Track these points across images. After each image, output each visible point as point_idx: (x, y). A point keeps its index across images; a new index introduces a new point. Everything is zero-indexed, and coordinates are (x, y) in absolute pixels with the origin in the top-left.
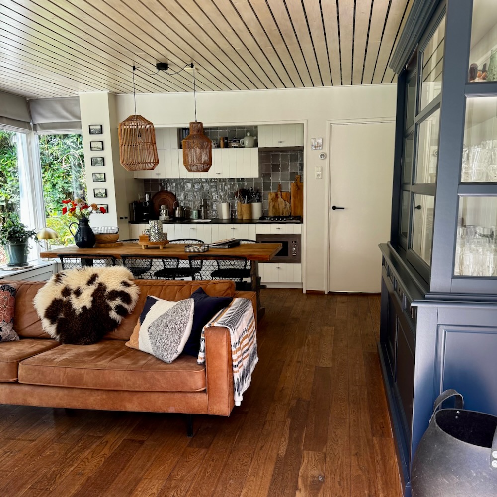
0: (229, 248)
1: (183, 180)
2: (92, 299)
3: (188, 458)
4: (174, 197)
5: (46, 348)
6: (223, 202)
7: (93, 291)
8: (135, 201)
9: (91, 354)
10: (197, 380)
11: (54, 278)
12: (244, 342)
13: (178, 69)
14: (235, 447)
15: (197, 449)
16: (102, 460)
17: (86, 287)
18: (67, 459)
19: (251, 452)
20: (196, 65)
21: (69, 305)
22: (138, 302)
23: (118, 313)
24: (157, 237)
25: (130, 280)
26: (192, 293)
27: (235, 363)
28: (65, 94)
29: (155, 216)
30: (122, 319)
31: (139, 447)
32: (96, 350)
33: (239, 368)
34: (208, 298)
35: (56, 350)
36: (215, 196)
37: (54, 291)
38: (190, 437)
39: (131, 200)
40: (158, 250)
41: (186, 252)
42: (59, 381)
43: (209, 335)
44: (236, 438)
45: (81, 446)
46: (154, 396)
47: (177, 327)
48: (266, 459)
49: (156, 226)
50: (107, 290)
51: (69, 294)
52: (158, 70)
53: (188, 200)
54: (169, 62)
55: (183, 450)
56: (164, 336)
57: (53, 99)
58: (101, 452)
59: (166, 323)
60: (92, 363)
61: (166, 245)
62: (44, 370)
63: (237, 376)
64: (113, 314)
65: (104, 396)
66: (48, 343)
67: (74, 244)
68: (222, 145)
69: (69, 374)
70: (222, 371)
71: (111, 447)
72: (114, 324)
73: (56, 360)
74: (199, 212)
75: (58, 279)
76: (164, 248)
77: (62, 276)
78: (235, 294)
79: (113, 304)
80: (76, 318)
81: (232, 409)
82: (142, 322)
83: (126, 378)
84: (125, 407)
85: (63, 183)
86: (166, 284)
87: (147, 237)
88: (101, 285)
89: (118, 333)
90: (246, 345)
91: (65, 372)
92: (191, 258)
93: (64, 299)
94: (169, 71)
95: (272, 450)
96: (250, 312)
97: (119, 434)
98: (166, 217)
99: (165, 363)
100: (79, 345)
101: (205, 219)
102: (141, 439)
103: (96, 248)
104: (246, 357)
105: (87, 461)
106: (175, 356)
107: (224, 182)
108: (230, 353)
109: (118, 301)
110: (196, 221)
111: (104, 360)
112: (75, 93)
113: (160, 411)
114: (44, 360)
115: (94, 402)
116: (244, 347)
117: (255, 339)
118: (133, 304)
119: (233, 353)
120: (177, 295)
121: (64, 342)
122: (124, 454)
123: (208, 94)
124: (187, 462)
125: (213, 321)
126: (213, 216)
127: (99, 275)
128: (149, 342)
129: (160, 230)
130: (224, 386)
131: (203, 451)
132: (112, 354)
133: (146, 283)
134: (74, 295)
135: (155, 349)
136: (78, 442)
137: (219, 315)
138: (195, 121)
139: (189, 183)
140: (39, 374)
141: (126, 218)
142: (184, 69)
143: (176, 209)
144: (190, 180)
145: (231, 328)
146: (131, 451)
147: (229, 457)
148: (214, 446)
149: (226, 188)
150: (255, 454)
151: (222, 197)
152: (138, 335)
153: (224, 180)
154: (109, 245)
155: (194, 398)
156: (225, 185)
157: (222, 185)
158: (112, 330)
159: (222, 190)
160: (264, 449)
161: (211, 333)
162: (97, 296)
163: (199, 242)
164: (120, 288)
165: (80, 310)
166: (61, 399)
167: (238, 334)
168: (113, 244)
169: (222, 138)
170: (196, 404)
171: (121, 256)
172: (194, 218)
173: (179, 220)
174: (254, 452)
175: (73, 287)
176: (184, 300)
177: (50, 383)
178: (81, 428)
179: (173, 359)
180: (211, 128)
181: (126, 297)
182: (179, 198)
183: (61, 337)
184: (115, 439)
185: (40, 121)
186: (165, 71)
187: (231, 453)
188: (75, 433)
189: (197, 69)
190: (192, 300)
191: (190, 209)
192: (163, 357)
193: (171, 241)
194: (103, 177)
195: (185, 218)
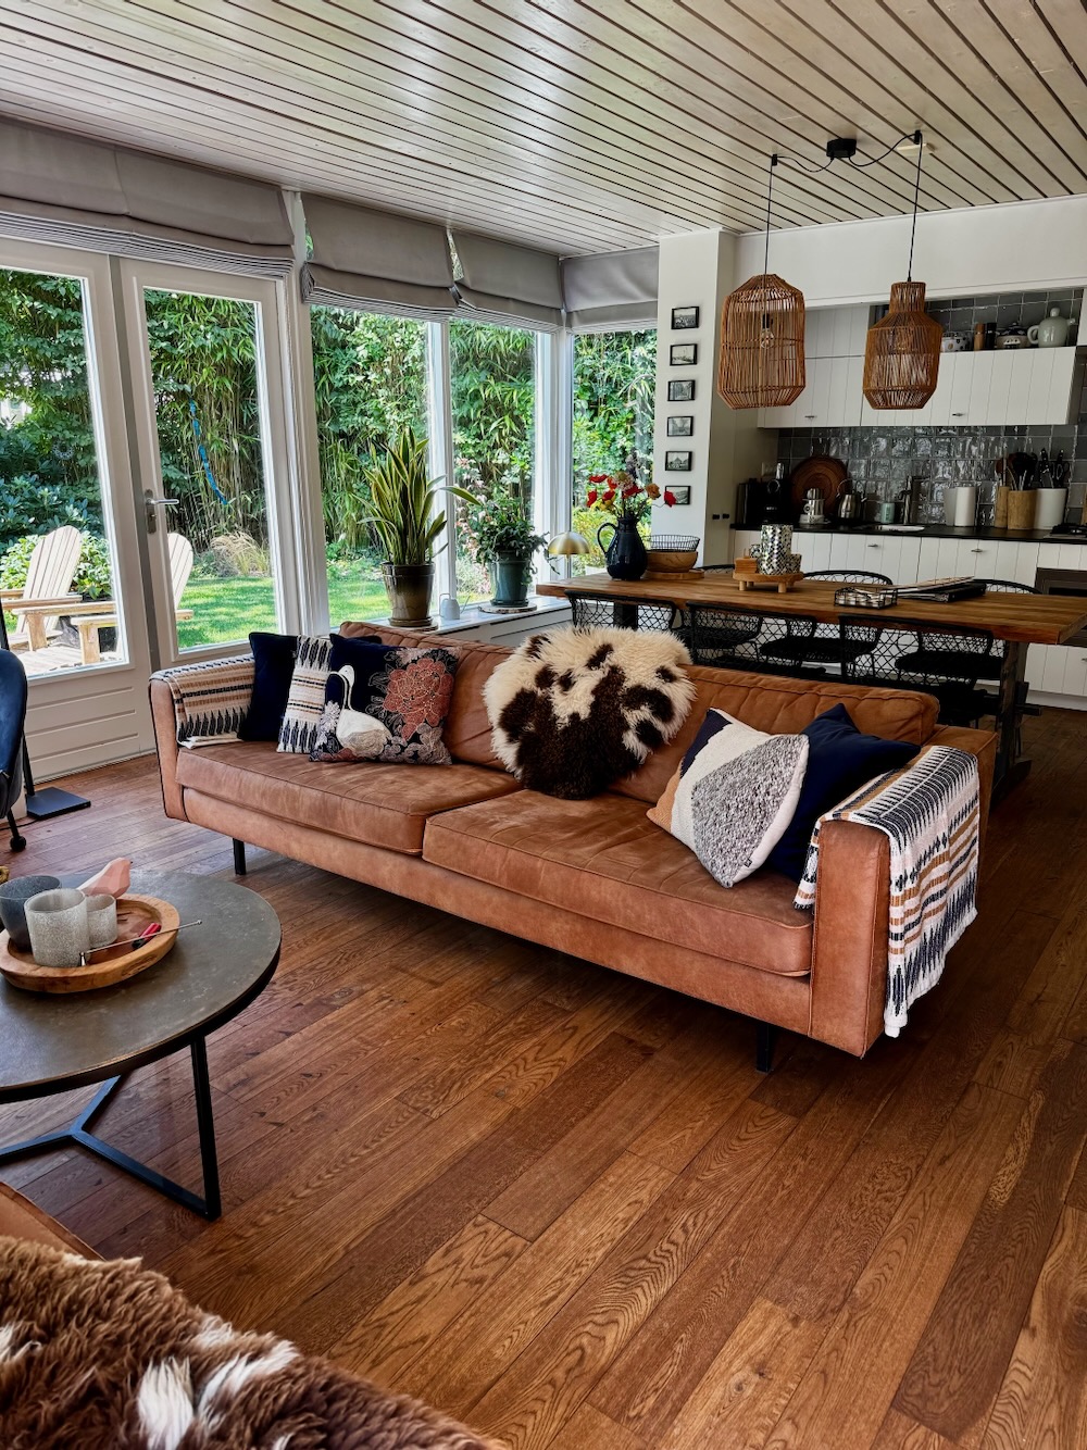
0: (951, 601)
1: (869, 429)
2: (592, 699)
3: (743, 1130)
4: (842, 469)
5: (490, 791)
6: (961, 485)
7: (597, 683)
8: (750, 479)
9: (568, 824)
10: (788, 947)
11: (527, 644)
12: (934, 870)
13: (877, 151)
14: (869, 1135)
15: (772, 1111)
16: (552, 1073)
17: (585, 671)
18: (485, 1047)
19: (912, 1165)
20: (928, 137)
21: (547, 705)
22: (688, 718)
23: (641, 738)
24: (775, 566)
25: (679, 665)
26: (817, 715)
27: (895, 929)
28: (631, 242)
29: (790, 516)
30: (649, 754)
31: (639, 1064)
32: (582, 815)
33: (907, 942)
34: (854, 737)
35: (507, 800)
36: (943, 471)
37: (522, 673)
38: (764, 1074)
39: (743, 477)
40: (772, 595)
41: (836, 604)
42: (493, 874)
43: (832, 842)
44: (879, 1110)
45: (522, 1023)
46: (683, 958)
47: (757, 800)
48: (949, 1199)
49: (777, 538)
50: (625, 684)
51: (549, 684)
52: (829, 159)
53: (874, 478)
54: (860, 134)
55: (737, 1103)
56: (723, 818)
57: (609, 256)
58: (557, 1051)
59: (732, 786)
60: (560, 849)
61: (797, 584)
62: (468, 843)
63: (896, 962)
64: (631, 740)
65: (579, 927)
66: (498, 781)
67: (605, 570)
68: (978, 343)
69: (512, 864)
70: (855, 941)
71: (579, 1044)
72: (631, 764)
73: (494, 826)
74: (898, 507)
75: (533, 651)
76: (790, 591)
77: (543, 642)
78: (934, 732)
79: (634, 717)
80: (557, 737)
81: (873, 1041)
82: (684, 770)
83: (624, 900)
84: (618, 962)
85: (625, 439)
86: (759, 685)
87: (752, 562)
88: (614, 670)
89: (637, 784)
90: (940, 880)
91: (506, 856)
92: (845, 621)
93: (540, 693)
94: (857, 158)
95: (972, 1176)
96: (968, 787)
97: (606, 1017)
98: (817, 517)
99: (717, 883)
100: (553, 795)
101: (909, 524)
102: (649, 1044)
103: (644, 581)
104: (935, 912)
105: (522, 1067)
106: (744, 872)
107: (970, 434)
108: (884, 901)
109: (644, 713)
110: (886, 528)
111: (589, 844)
112: (653, 237)
113: (694, 995)
114: (473, 823)
115: (558, 935)
116: (932, 884)
117: (975, 861)
118: (676, 724)
119: (893, 901)
120: (780, 715)
121: (527, 785)
122: (603, 1072)
123: (959, 216)
124: (739, 1138)
125: (848, 807)
126: (931, 518)
127: (614, 648)
128: (691, 822)
129: (785, 549)
130: (858, 978)
131: (785, 1122)
132: (609, 833)
133: (713, 677)
134: (558, 686)
135: (701, 843)
136: (519, 1010)
137: (869, 791)
138: (906, 280)
139: (883, 437)
140: (458, 849)
141: (726, 516)
142: (898, 149)
143: (842, 499)
144: (885, 431)
145: (896, 836)
146: (620, 1069)
147: (848, 1159)
148: (815, 1115)
149: (974, 449)
150: (922, 1173)
151: (962, 472)
152: (672, 799)
153: (971, 431)
154: (673, 576)
155: (777, 987)
156: (973, 443)
157: (965, 443)
158: (626, 774)
159: (963, 456)
160: (948, 1164)
161: (837, 839)
162: (602, 694)
163: (881, 581)
164: (652, 682)
165: (567, 720)
166: (494, 912)
167: (915, 851)
168: (681, 574)
169: (980, 327)
170: (781, 1006)
171: (687, 605)
172: (884, 521)
173: (844, 525)
174: (919, 1166)
175: (560, 669)
176: (785, 737)
177: (475, 873)
178: (534, 978)
179: (737, 878)
180: (956, 302)
181: (663, 706)
182: (853, 473)
183: (524, 773)
184: (594, 1025)
185: (580, 304)
186: (846, 159)
187: (856, 1148)
188: (518, 988)
189: (931, 146)
190: (805, 739)
191: (878, 498)
192: (714, 869)
193: (808, 575)
194: (688, 425)
195: (862, 522)
